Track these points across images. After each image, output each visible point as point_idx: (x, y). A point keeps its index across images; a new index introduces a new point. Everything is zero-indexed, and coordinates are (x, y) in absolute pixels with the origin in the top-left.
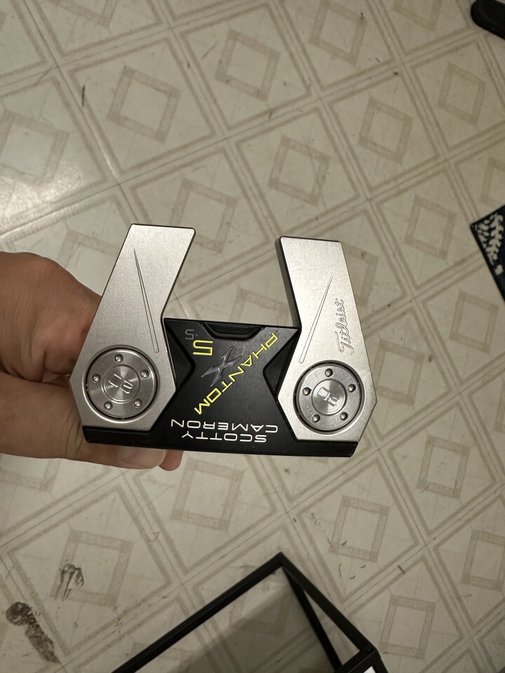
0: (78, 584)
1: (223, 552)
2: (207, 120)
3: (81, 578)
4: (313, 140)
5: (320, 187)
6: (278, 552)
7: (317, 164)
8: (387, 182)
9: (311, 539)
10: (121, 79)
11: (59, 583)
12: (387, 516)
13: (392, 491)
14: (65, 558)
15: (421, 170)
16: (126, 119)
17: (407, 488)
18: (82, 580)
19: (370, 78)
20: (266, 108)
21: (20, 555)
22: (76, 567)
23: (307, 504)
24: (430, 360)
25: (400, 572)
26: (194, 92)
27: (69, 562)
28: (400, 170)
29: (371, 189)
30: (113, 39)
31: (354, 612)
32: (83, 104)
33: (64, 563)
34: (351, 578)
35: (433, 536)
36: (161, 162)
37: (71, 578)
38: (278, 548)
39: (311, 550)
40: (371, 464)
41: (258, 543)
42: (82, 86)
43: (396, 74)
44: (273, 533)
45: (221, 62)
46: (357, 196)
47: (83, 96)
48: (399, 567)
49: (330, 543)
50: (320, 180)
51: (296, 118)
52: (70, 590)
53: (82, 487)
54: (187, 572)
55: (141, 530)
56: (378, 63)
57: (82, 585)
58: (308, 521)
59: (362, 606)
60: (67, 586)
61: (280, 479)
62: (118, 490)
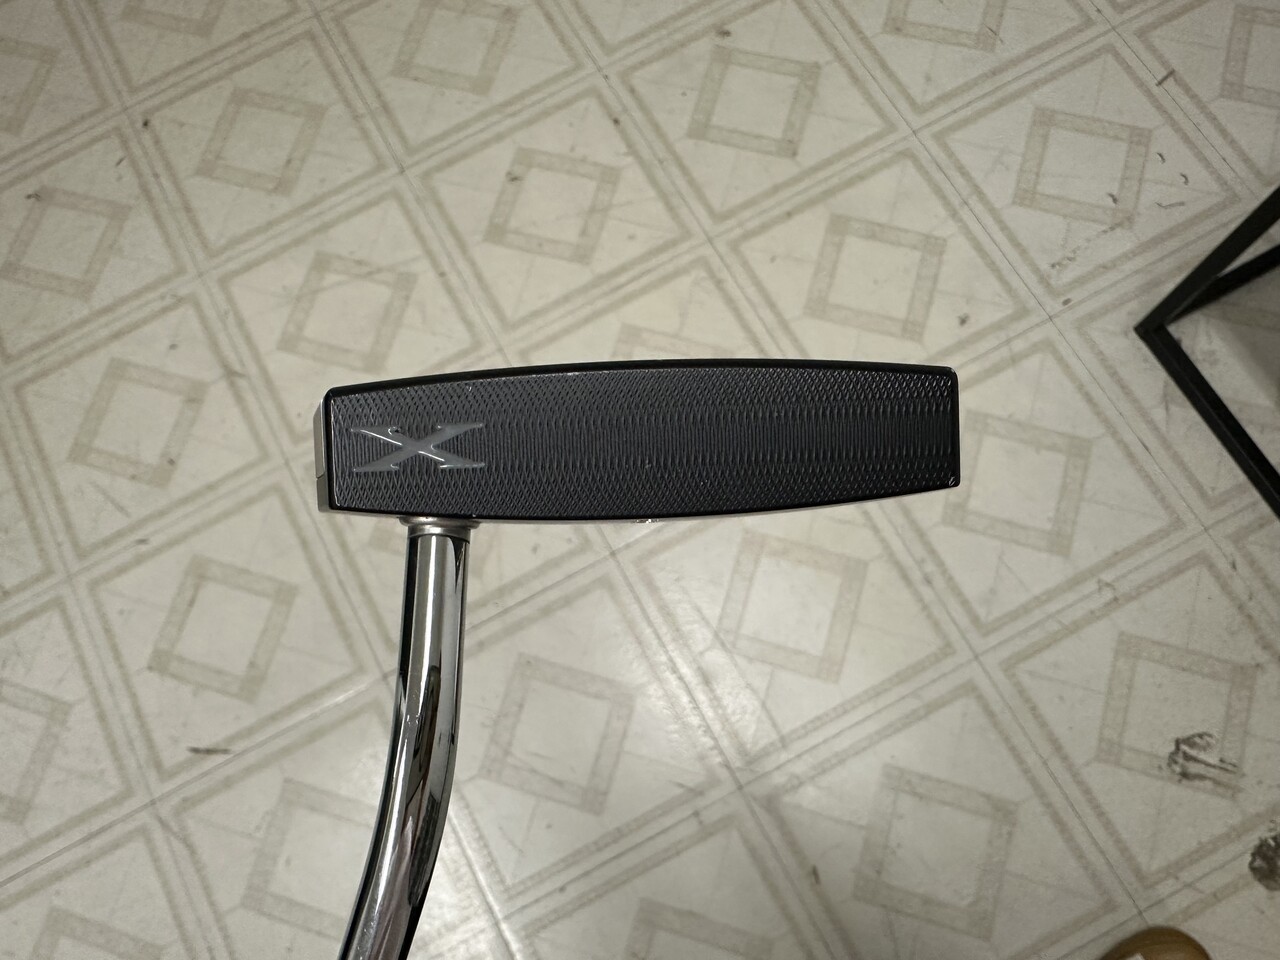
0: (1209, 744)
1: (1138, 449)
2: (250, 501)
3: (1197, 740)
4: (284, 288)
5: (379, 270)
6: (1134, 335)
7: (331, 278)
8: (365, 134)
9: (1105, 268)
10: (174, 676)
11: (1208, 784)
12: (1054, 112)
13: (1001, 103)
14: (1156, 772)
15: (338, 66)
16: (252, 665)
17: (994, 73)
18: (1201, 736)
19: (156, 176)
20: (223, 385)
21: (1152, 864)
22: (1172, 748)
23: (1032, 280)
24: (727, 34)
25: (1171, 80)
26: (196, 530)
27: (1164, 766)
28: (338, 109)
29: (380, 166)
30: (93, 691)
31: (1258, 174)
32: (225, 751)
33: (1166, 772)
34: (1187, 182)
35: (1094, 15)
36: (336, 591)
37: (1195, 760)
38: (1126, 334)
39: (1128, 267)
40: (946, 148)
41: (1114, 374)
42: (190, 755)
43: (146, 124)
44: (1092, 345)
45: (133, 477)
46: (396, 195)
47: (209, 752)
48: (1160, 83)
49: (1112, 229)
50: (366, 271)
51: (241, 323)
52: (1222, 761)
53: (1007, 739)
54: (1178, 519)
55: (1093, 617)
56: (124, 163)
57: (1210, 736)
58: (1070, 274)
59: (1246, 160)
60: (1214, 766)
61: (980, 335)
62: (1009, 666)
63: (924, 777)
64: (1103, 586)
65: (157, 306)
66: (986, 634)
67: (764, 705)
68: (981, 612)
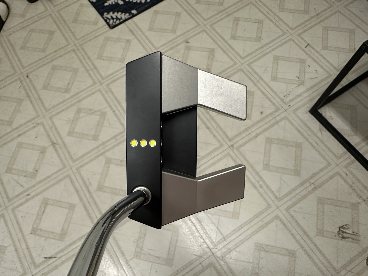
0: (348, 227)
1: (315, 144)
2: (61, 180)
3: (345, 226)
4: (69, 118)
5: (96, 112)
6: (309, 113)
7: (82, 115)
8: (90, 75)
9: (298, 96)
10: (38, 235)
11: (350, 240)
12: (279, 56)
13: (264, 55)
14: (335, 237)
15: (81, 58)
16: (62, 230)
17: (262, 47)
18: (346, 225)
19: (31, 90)
20: (52, 147)
21: (337, 266)
22: (338, 230)
23: (279, 100)
24: (188, 42)
25: (308, 46)
26: (44, 190)
27: (337, 235)
28: (83, 69)
29: (95, 83)
30: (14, 242)
31: (335, 68)
32: (55, 257)
33: (338, 238)
34: (317, 72)
35: (286, 31)
36: (87, 205)
37: (345, 233)
38: (307, 113)
39: (305, 95)
40: (251, 68)
41: (305, 124)
42: (44, 259)
43: (27, 77)
44: (298, 117)
45: (25, 176)
46: (99, 90)
47: (50, 258)
48: (306, 47)
49: (299, 85)
50: (92, 112)
51: (56, 129)
52: (353, 232)
53: (290, 231)
54: (329, 163)
55: (310, 193)
56: (22, 87)
57: (349, 225)
58: (289, 99)
59: (332, 65)
60: (351, 234)
61: (267, 116)
62: (288, 209)
63: (267, 246)
64: (311, 184)
65: (32, 126)
66: (279, 201)
67: (217, 228)
68: (277, 194)
